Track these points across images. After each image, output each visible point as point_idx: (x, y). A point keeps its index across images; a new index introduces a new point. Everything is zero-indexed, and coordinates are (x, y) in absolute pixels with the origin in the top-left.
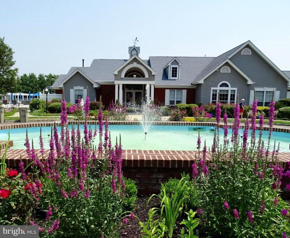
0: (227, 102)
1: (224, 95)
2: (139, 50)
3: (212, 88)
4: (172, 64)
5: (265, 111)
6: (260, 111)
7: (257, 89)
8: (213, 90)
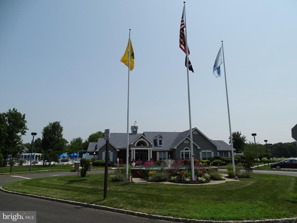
0: (189, 158)
1: (187, 154)
2: (138, 128)
3: (181, 151)
4: (159, 138)
5: (207, 162)
6: (205, 162)
7: (203, 151)
8: (182, 152)
